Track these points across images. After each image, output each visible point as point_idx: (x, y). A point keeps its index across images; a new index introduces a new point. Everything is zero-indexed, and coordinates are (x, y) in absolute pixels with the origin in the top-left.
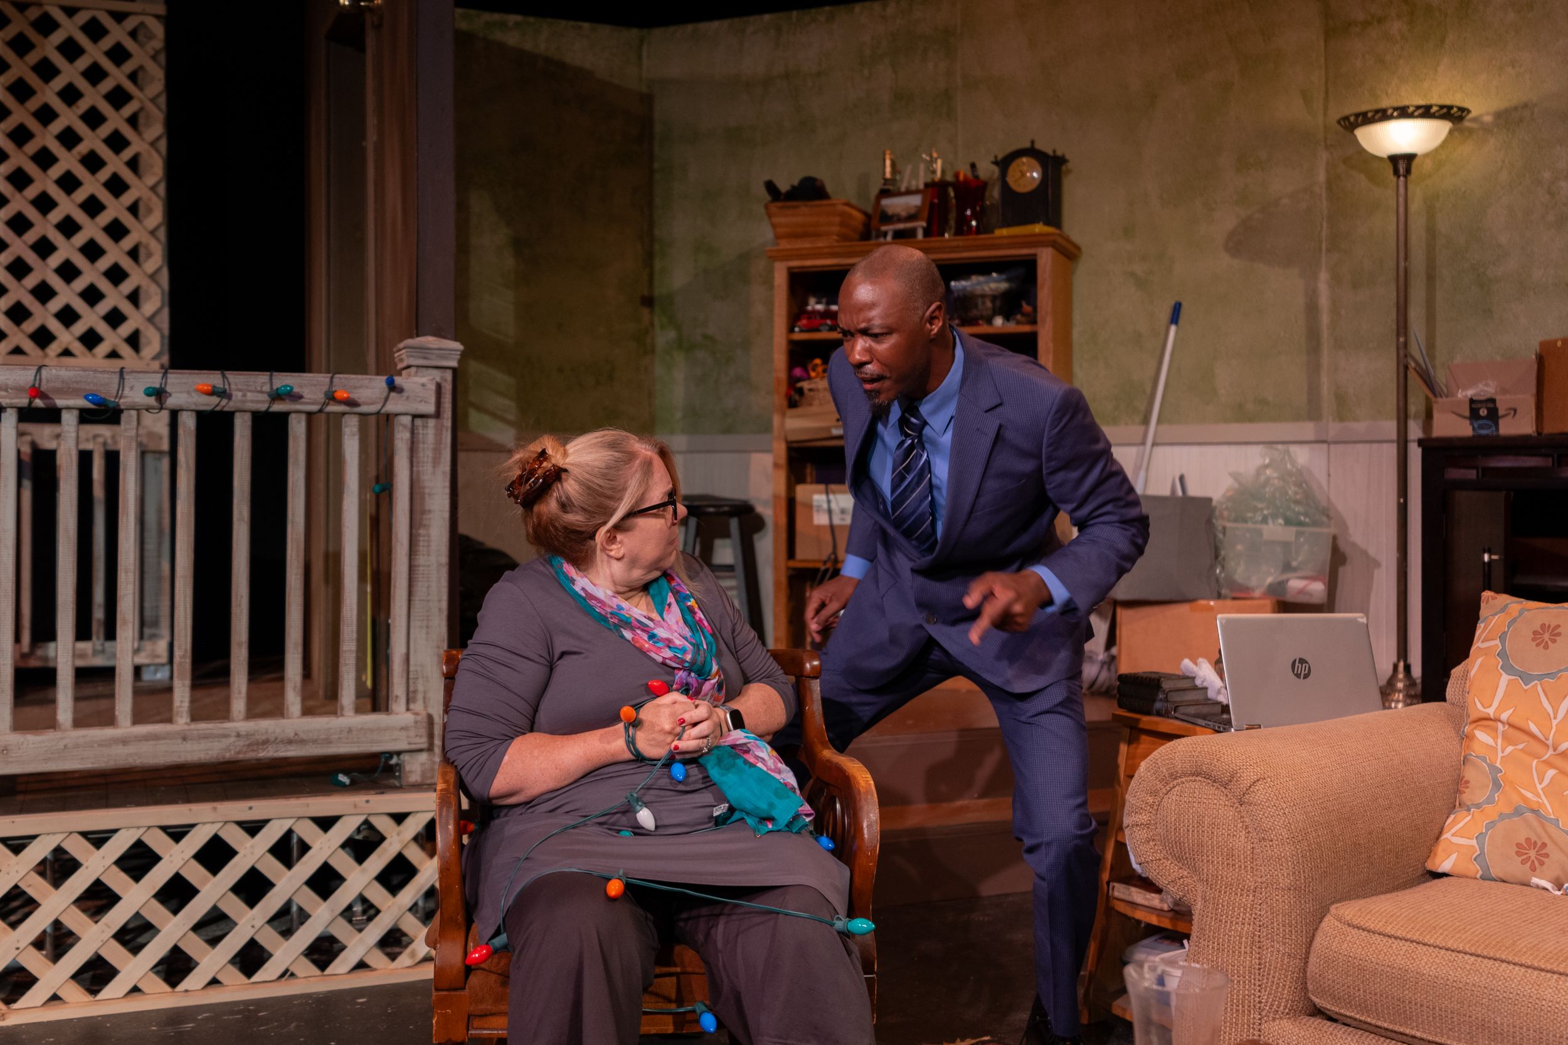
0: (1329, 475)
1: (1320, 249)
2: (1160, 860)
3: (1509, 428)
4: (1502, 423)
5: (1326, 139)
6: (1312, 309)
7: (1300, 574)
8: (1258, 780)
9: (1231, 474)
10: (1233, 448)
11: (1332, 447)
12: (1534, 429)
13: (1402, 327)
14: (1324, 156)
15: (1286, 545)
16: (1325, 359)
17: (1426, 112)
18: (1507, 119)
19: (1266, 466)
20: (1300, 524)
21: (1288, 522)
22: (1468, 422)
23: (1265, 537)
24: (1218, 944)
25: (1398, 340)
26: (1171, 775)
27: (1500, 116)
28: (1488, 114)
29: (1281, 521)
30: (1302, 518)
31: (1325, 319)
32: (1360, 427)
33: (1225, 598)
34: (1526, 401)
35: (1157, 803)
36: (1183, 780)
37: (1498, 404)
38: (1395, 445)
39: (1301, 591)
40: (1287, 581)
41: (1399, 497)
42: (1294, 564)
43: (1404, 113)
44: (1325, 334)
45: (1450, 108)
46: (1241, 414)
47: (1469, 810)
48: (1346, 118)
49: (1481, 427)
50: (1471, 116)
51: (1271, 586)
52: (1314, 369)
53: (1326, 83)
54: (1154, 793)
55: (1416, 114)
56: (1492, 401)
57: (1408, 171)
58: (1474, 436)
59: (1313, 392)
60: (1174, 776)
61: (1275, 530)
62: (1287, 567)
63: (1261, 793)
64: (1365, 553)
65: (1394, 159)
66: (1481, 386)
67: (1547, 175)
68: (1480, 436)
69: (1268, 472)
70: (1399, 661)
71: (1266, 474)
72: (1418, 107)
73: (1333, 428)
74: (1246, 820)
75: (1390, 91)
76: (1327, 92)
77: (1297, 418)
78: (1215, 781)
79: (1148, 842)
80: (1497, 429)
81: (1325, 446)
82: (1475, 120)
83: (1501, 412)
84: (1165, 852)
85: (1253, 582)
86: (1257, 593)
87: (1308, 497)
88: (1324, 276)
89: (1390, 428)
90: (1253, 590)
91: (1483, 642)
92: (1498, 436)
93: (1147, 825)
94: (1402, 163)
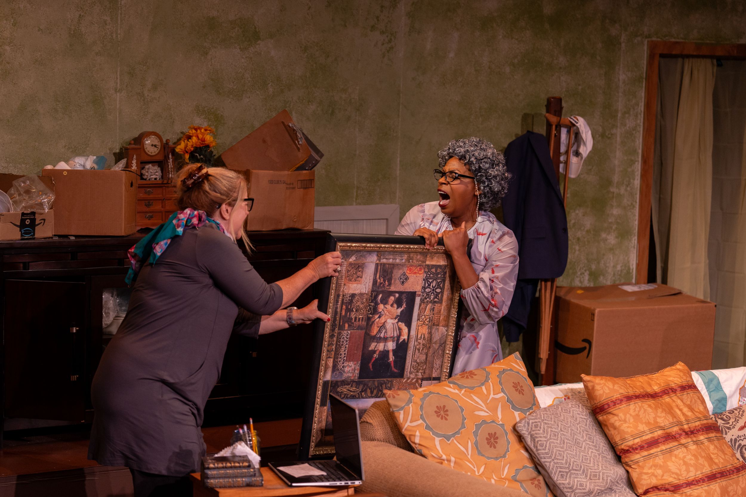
3: (41, 233)
4: (38, 229)
12: (53, 233)
22: (18, 230)
37: (34, 216)
49: (27, 233)
56: (33, 213)
80: (36, 234)
83: (37, 222)
92: (36, 239)
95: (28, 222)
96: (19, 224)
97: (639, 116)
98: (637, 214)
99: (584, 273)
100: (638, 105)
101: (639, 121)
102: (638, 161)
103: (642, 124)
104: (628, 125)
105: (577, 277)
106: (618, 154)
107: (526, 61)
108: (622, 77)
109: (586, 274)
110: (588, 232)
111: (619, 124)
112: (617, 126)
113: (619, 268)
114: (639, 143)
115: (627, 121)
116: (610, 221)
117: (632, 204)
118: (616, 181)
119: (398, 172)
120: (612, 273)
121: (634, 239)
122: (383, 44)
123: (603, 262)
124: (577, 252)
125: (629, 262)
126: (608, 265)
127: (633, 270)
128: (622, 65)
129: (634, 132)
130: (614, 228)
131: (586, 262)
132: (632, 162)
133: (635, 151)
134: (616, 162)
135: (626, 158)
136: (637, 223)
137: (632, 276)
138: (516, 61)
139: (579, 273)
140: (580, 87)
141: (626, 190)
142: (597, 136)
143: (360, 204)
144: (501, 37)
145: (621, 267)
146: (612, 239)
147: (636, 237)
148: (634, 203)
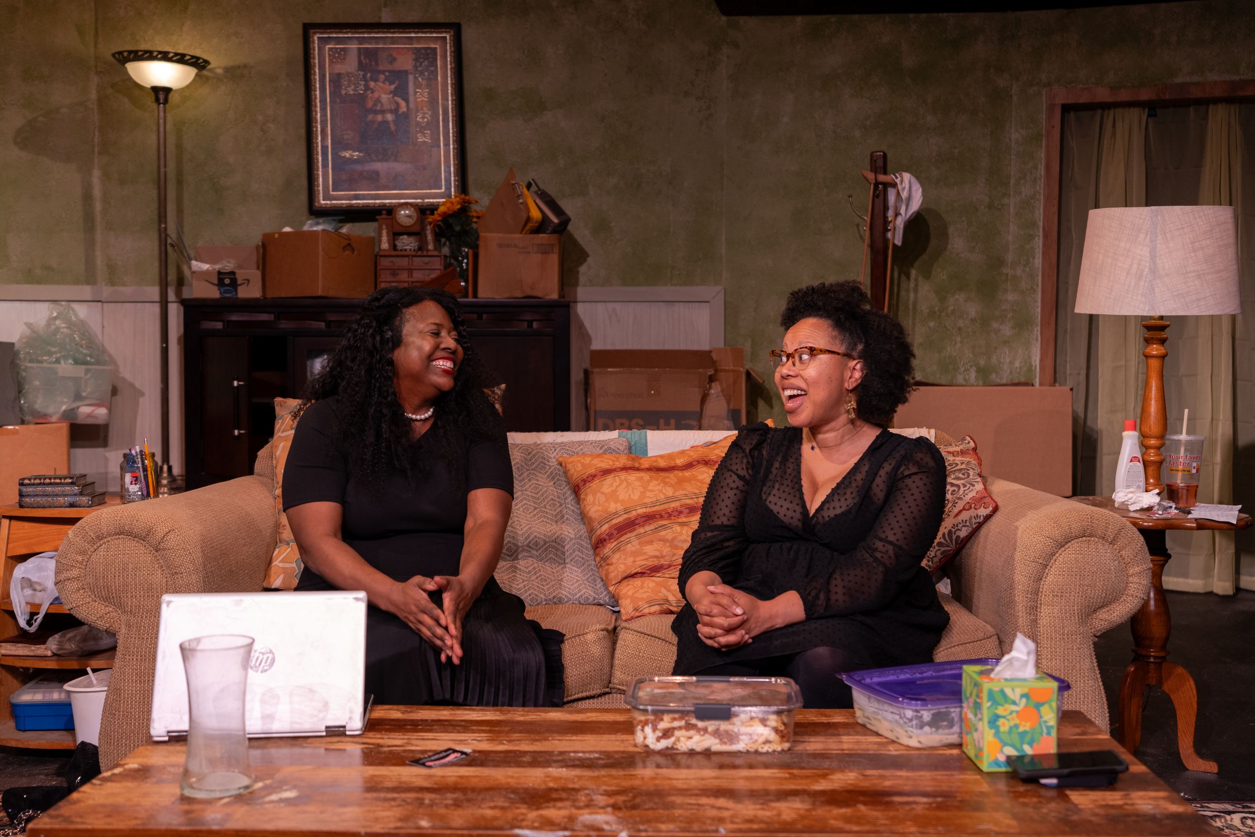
0: (103, 327)
1: (93, 152)
2: (89, 603)
3: (244, 293)
4: (240, 289)
5: (96, 66)
6: (87, 197)
7: (87, 402)
8: (169, 532)
9: (25, 324)
10: (24, 304)
11: (105, 304)
12: (261, 294)
13: (162, 217)
14: (95, 80)
15: (76, 380)
16: (99, 237)
17: (180, 59)
18: (234, 73)
19: (56, 318)
20: (85, 363)
21: (77, 362)
22: (216, 288)
23: (60, 374)
24: (141, 656)
25: (160, 226)
26: (98, 537)
27: (227, 70)
28: (219, 67)
29: (70, 361)
30: (88, 359)
31: (98, 207)
32: (128, 291)
33: (29, 423)
34: (255, 275)
35: (86, 560)
36: (109, 539)
37: (237, 276)
38: (158, 305)
39: (89, 415)
40: (78, 408)
41: (162, 343)
42: (84, 394)
43: (165, 57)
44: (98, 218)
45: (198, 58)
46: (30, 277)
47: (288, 544)
48: (121, 53)
49: (226, 292)
50: (209, 67)
51: (65, 411)
52: (90, 245)
53: (96, 22)
54: (83, 553)
55: (174, 59)
56: (233, 273)
57: (166, 101)
58: (221, 298)
59: (90, 262)
60: (100, 538)
61: (66, 368)
62: (78, 397)
63: (172, 541)
64: (132, 386)
65: (156, 90)
66: (225, 262)
67: (260, 118)
68: (225, 298)
69: (58, 322)
70: (163, 464)
71: (55, 324)
72: (176, 54)
73: (106, 291)
74: (161, 561)
75: (147, 38)
76: (96, 29)
77: (77, 282)
78: (135, 537)
79: (79, 591)
80: (237, 294)
81: (100, 304)
82: (210, 70)
83: (239, 282)
84: (93, 596)
85: (51, 410)
86: (54, 419)
87: (90, 341)
88: (96, 173)
89: (154, 292)
90: (50, 416)
91: (282, 432)
92: (237, 298)
93: (77, 579)
94: (161, 93)
95: (227, 281)
96: (216, 282)
97: (1039, 182)
98: (1039, 300)
99: (969, 370)
100: (1037, 169)
101: (1038, 188)
102: (1039, 236)
103: (1042, 191)
104: (1024, 194)
105: (960, 373)
106: (1012, 228)
107: (882, 122)
108: (1015, 136)
109: (972, 370)
110: (973, 321)
111: (1012, 193)
112: (1010, 195)
113: (1017, 364)
114: (1039, 214)
115: (1023, 188)
116: (1003, 308)
117: (1032, 287)
118: (1010, 261)
119: (724, 251)
120: (1009, 371)
121: (1036, 329)
122: (700, 111)
123: (995, 357)
124: (959, 345)
125: (1030, 357)
126: (1002, 360)
127: (1036, 367)
128: (1013, 122)
129: (1032, 201)
130: (1009, 316)
131: (971, 356)
132: (1031, 237)
133: (1034, 224)
134: (1010, 238)
135: (1022, 233)
136: (1039, 310)
137: (1036, 373)
138: (868, 123)
139: (963, 369)
140: (957, 151)
141: (1024, 271)
142: (983, 207)
143: (676, 285)
144: (847, 96)
145: (1020, 363)
146: (1007, 330)
147: (1039, 328)
148: (1035, 287)
